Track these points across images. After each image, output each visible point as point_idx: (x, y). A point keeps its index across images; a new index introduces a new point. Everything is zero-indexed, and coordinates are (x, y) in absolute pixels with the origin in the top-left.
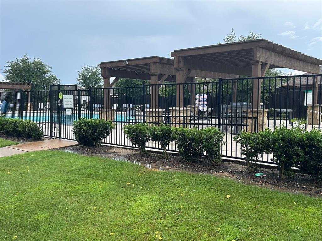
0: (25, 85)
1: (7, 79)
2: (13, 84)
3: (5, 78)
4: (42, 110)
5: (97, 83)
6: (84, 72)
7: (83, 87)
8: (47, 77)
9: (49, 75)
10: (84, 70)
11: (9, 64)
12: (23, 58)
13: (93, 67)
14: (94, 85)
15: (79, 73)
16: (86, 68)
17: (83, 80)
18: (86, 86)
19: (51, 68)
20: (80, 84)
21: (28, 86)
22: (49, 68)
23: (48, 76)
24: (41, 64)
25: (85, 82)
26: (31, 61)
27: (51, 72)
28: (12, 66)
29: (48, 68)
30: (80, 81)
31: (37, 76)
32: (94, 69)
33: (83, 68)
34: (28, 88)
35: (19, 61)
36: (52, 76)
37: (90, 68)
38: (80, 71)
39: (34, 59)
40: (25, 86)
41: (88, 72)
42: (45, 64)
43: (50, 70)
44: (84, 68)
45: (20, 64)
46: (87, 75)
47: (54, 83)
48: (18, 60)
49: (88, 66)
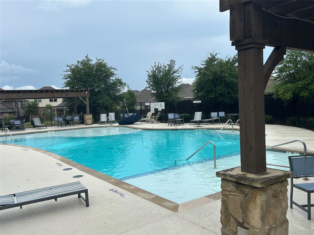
0: (82, 92)
1: (66, 86)
2: (72, 91)
3: (64, 85)
4: (103, 123)
5: (171, 85)
6: (154, 72)
7: (154, 90)
8: (111, 81)
9: (114, 78)
10: (155, 69)
11: (69, 68)
12: (84, 60)
13: (165, 65)
14: (167, 87)
15: (149, 74)
16: (157, 66)
17: (153, 82)
18: (157, 89)
19: (116, 70)
20: (149, 87)
21: (86, 93)
22: (114, 70)
23: (113, 80)
24: (104, 66)
25: (156, 84)
26: (93, 62)
27: (115, 74)
28: (73, 71)
29: (112, 70)
30: (150, 84)
31: (99, 80)
32: (166, 67)
33: (153, 67)
34: (86, 95)
35: (80, 64)
36: (118, 80)
37: (162, 65)
38: (150, 71)
39: (97, 61)
40: (82, 94)
41: (159, 72)
42: (109, 65)
43: (115, 72)
44: (155, 66)
45: (81, 67)
46: (159, 76)
47: (120, 88)
48: (78, 62)
49: (159, 63)
